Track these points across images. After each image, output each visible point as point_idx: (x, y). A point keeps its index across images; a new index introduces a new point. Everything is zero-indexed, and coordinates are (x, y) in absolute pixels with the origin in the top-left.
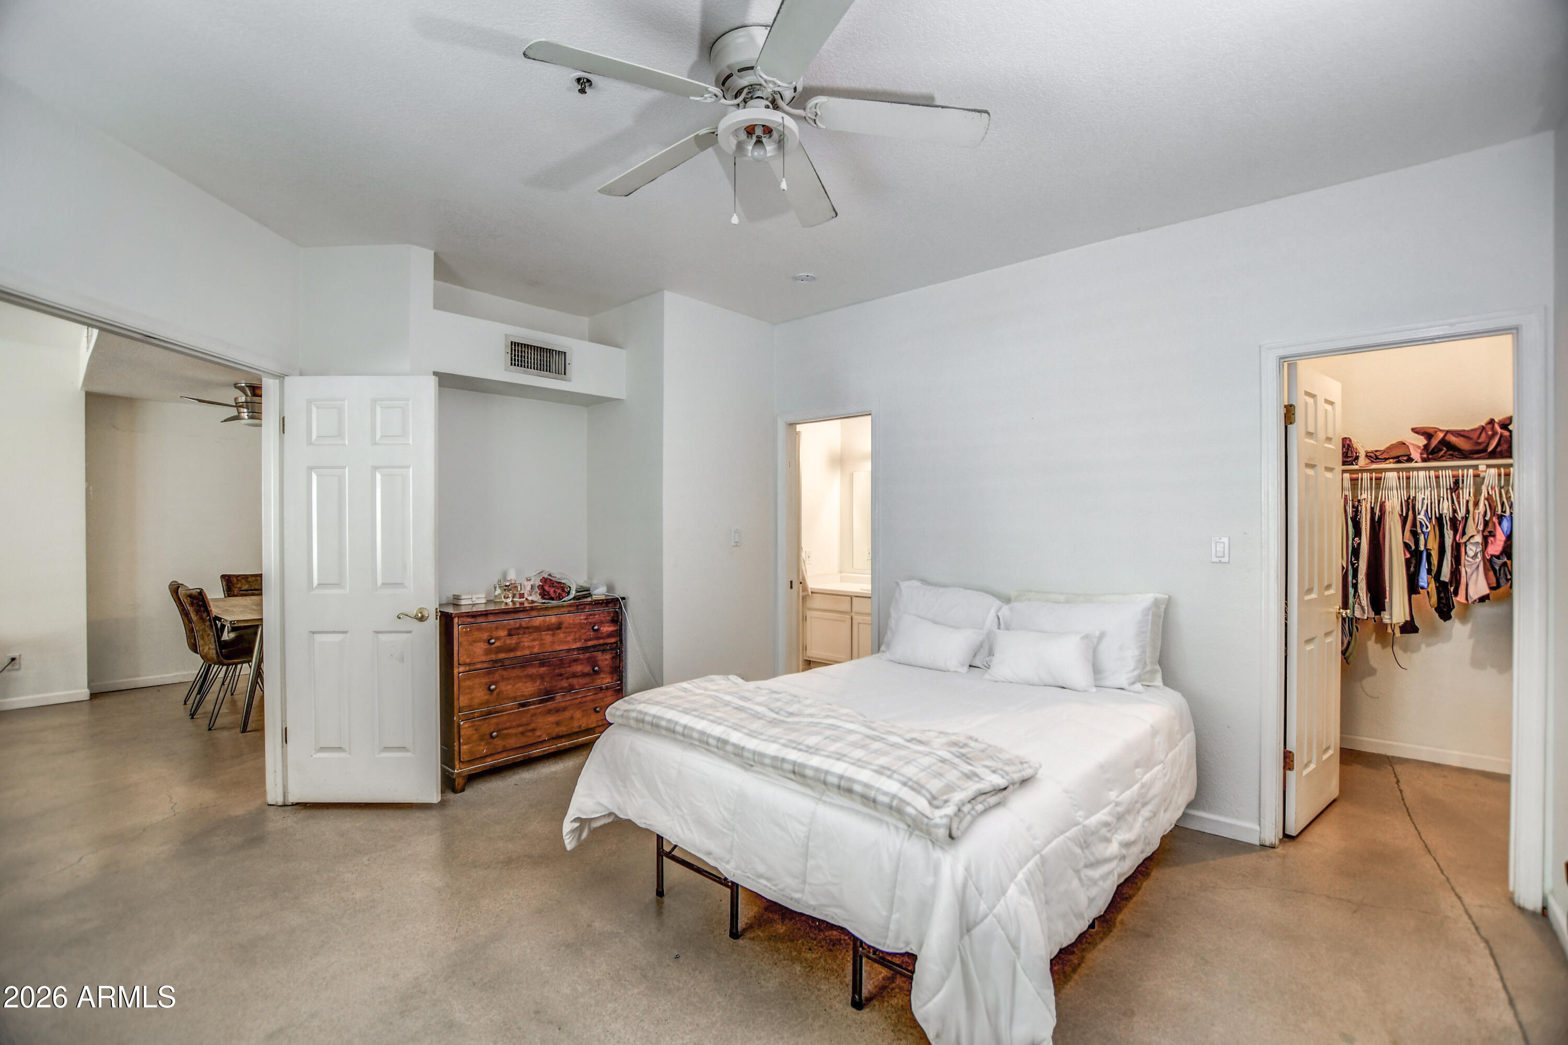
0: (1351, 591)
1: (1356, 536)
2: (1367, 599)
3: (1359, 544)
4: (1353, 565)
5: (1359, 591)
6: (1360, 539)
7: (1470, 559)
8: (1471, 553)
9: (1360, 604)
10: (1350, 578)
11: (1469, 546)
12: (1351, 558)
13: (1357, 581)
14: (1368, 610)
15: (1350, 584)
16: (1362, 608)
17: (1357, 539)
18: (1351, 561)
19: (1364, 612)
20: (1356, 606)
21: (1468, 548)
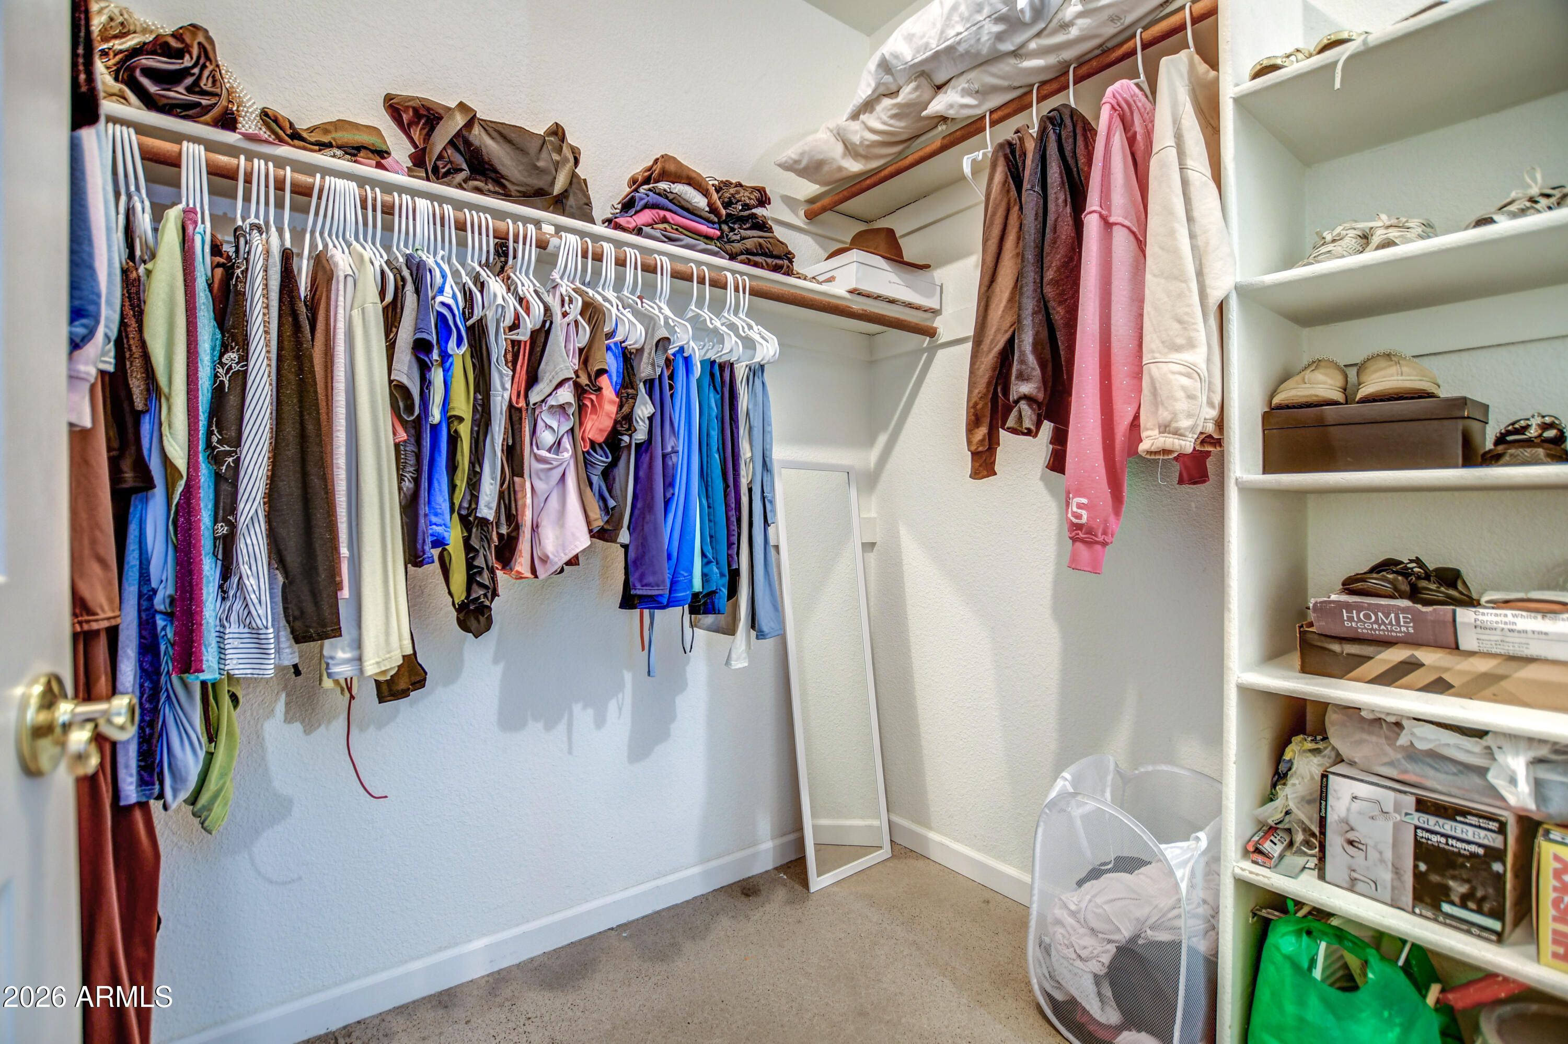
0: (209, 569)
1: (225, 349)
2: (272, 597)
3: (241, 378)
4: (216, 459)
5: (244, 569)
6: (244, 358)
7: (543, 453)
8: (547, 438)
9: (247, 620)
10: (205, 516)
11: (546, 418)
12: (209, 433)
13: (233, 526)
14: (277, 637)
15: (206, 544)
16: (256, 634)
17: (231, 357)
18: (209, 445)
19: (264, 652)
20: (233, 628)
21: (540, 424)
